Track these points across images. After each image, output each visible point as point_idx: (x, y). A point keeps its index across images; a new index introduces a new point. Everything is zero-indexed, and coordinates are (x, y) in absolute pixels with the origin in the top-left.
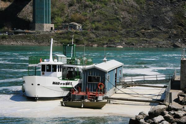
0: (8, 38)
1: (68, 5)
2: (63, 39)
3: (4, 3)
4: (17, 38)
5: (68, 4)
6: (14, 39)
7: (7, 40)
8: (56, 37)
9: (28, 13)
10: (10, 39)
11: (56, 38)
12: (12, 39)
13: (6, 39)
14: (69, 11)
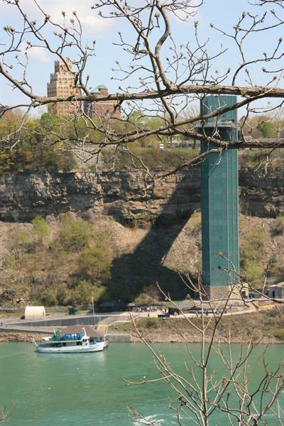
0: (161, 325)
1: (271, 232)
2: (278, 328)
3: (131, 232)
4: (179, 325)
5: (269, 229)
6: (174, 329)
7: (160, 329)
8: (265, 321)
9: (183, 254)
10: (164, 328)
11: (263, 325)
12: (170, 328)
13: (155, 328)
14: (273, 246)
